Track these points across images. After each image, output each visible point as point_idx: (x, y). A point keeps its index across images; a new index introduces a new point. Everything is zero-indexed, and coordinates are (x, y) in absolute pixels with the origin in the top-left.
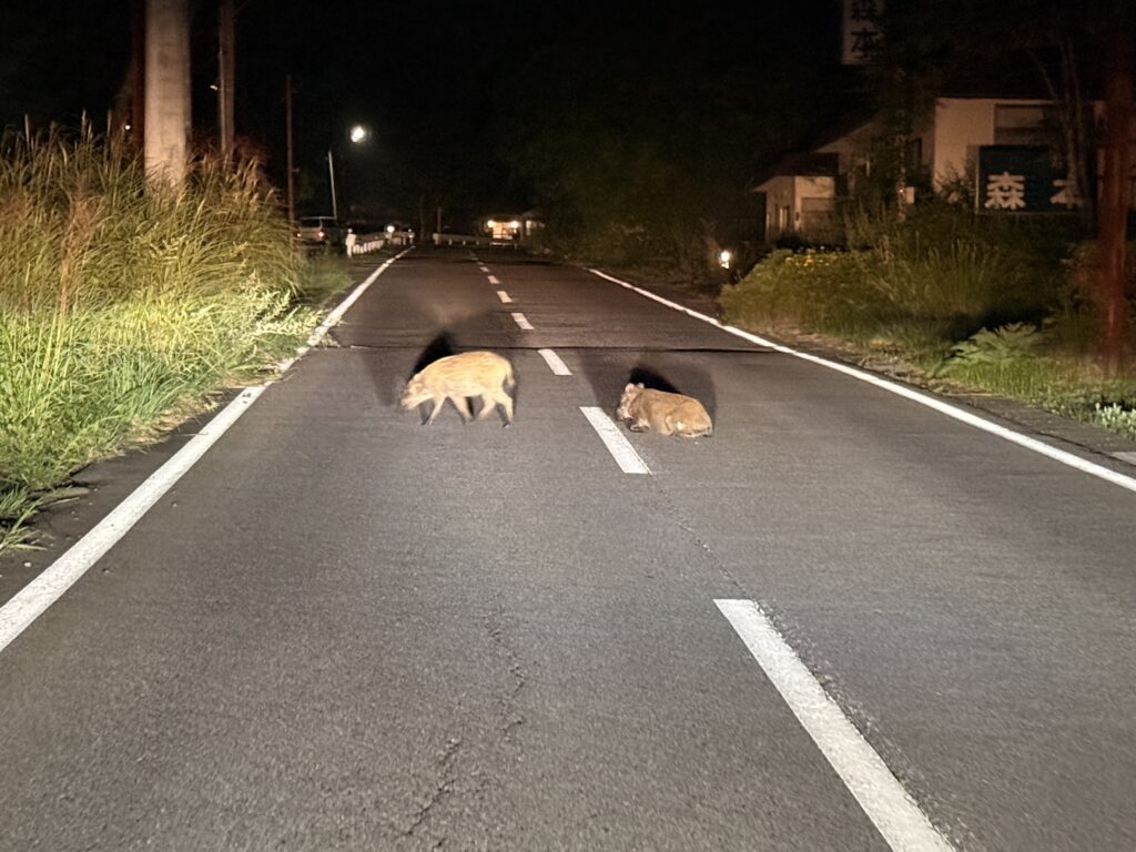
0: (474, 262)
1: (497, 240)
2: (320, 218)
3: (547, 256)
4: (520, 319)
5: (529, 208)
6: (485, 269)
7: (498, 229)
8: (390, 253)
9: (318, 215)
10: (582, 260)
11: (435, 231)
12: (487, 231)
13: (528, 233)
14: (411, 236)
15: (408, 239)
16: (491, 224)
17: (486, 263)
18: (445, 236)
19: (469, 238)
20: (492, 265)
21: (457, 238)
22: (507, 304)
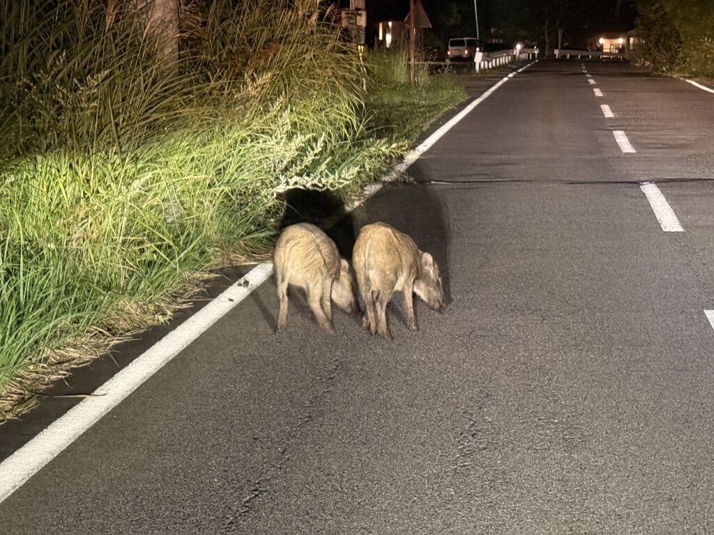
0: (584, 74)
1: (607, 53)
2: (466, 38)
3: (647, 68)
4: (621, 138)
5: (632, 27)
6: (592, 82)
7: (608, 45)
8: (515, 67)
9: (464, 37)
10: (680, 71)
11: (557, 48)
12: (599, 46)
13: (631, 48)
14: (536, 52)
15: (534, 55)
16: (602, 41)
17: (594, 75)
18: (564, 52)
19: (585, 53)
20: (598, 77)
21: (574, 53)
22: (610, 119)
